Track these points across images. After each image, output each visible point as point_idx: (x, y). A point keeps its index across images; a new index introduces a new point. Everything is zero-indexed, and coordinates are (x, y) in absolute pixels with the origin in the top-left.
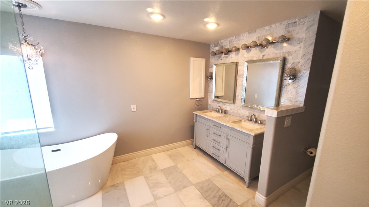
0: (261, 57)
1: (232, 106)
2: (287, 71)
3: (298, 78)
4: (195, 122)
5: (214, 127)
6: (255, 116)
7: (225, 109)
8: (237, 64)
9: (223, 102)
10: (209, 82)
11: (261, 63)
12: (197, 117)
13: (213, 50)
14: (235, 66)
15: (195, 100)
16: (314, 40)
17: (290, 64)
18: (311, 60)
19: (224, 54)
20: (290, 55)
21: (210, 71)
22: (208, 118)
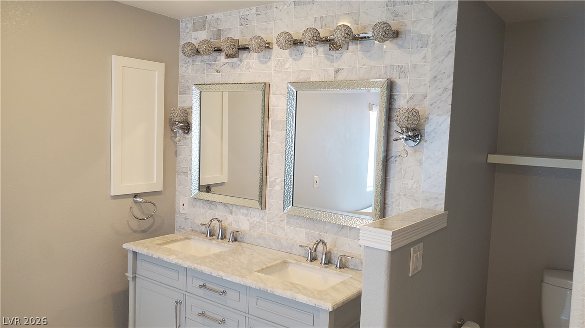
0: (331, 76)
1: (256, 215)
2: (399, 117)
3: (426, 137)
4: (130, 279)
5: (201, 292)
6: (324, 243)
7: (235, 227)
8: (266, 89)
9: (225, 205)
10: (177, 139)
11: (331, 91)
12: (139, 263)
13: (189, 41)
14: (260, 93)
15: (131, 200)
16: (454, 44)
17: (404, 98)
18: (451, 91)
19: (223, 54)
20: (403, 75)
21: (181, 105)
22: (180, 262)
